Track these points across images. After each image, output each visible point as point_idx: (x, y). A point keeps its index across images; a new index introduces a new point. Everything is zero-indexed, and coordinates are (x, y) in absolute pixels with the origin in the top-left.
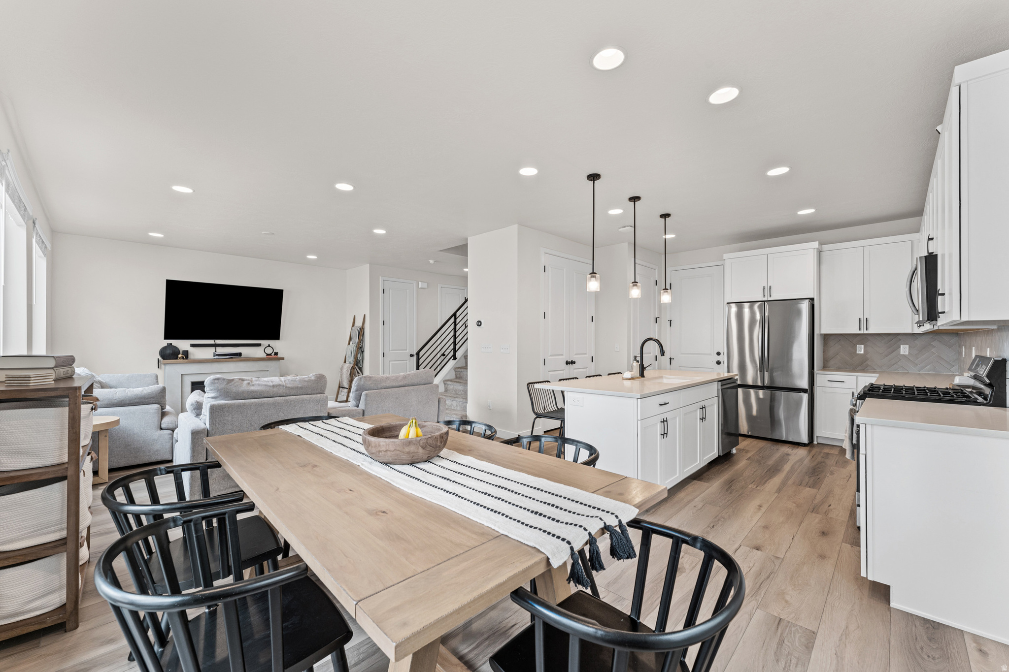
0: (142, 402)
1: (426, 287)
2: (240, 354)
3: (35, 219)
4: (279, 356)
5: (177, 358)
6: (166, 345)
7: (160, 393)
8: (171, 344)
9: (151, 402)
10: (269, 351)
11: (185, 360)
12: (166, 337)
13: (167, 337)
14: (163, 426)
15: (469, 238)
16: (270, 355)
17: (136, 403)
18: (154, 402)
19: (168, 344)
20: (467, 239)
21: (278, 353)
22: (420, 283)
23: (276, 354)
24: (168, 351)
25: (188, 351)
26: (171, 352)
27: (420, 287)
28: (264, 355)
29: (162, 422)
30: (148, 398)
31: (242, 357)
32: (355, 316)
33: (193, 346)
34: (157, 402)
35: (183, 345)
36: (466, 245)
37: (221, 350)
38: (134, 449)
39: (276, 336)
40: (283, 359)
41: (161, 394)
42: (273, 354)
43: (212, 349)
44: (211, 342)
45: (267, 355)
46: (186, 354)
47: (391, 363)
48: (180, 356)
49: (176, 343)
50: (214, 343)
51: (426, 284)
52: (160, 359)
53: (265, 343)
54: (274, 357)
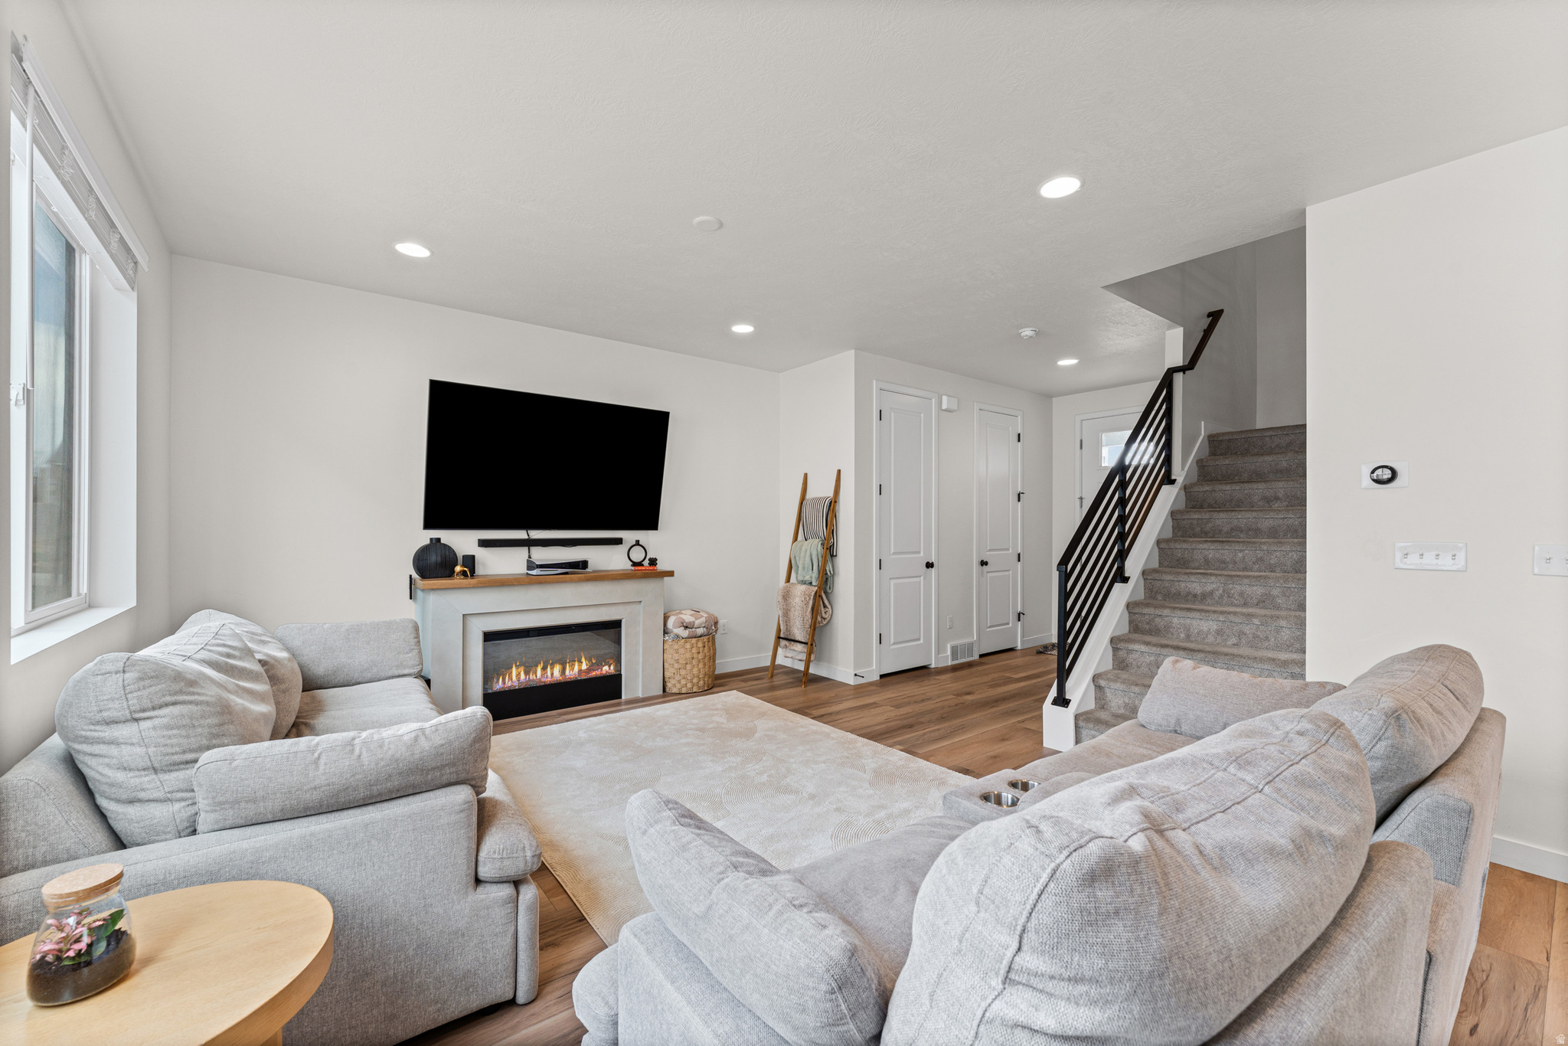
0: (414, 787)
1: (956, 408)
2: (584, 564)
3: (21, 40)
4: (661, 566)
5: (450, 574)
6: (428, 542)
7: (475, 741)
8: (439, 540)
9: (445, 779)
10: (637, 555)
11: (469, 581)
12: (428, 525)
13: (430, 523)
14: (484, 872)
15: (1309, 210)
16: (640, 564)
17: (391, 791)
18: (454, 778)
19: (431, 539)
20: (1303, 213)
21: (656, 559)
22: (945, 398)
23: (653, 562)
24: (434, 558)
25: (473, 557)
26: (439, 559)
27: (944, 407)
28: (628, 566)
29: (482, 855)
30: (433, 769)
31: (588, 570)
32: (806, 475)
33: (484, 543)
34: (463, 776)
35: (463, 541)
36: (1298, 236)
37: (541, 555)
38: (384, 984)
39: (649, 520)
40: (671, 574)
41: (477, 745)
42: (646, 563)
43: (522, 553)
44: (520, 534)
45: (635, 564)
46: (470, 561)
47: (893, 582)
48: (458, 569)
49: (448, 537)
50: (526, 537)
51: (956, 400)
52: (415, 576)
53: (629, 536)
54: (647, 570)
